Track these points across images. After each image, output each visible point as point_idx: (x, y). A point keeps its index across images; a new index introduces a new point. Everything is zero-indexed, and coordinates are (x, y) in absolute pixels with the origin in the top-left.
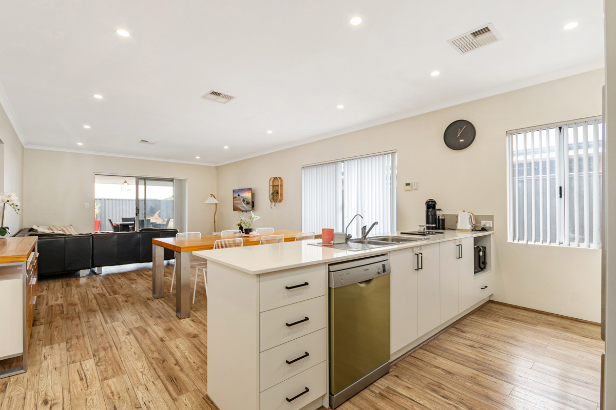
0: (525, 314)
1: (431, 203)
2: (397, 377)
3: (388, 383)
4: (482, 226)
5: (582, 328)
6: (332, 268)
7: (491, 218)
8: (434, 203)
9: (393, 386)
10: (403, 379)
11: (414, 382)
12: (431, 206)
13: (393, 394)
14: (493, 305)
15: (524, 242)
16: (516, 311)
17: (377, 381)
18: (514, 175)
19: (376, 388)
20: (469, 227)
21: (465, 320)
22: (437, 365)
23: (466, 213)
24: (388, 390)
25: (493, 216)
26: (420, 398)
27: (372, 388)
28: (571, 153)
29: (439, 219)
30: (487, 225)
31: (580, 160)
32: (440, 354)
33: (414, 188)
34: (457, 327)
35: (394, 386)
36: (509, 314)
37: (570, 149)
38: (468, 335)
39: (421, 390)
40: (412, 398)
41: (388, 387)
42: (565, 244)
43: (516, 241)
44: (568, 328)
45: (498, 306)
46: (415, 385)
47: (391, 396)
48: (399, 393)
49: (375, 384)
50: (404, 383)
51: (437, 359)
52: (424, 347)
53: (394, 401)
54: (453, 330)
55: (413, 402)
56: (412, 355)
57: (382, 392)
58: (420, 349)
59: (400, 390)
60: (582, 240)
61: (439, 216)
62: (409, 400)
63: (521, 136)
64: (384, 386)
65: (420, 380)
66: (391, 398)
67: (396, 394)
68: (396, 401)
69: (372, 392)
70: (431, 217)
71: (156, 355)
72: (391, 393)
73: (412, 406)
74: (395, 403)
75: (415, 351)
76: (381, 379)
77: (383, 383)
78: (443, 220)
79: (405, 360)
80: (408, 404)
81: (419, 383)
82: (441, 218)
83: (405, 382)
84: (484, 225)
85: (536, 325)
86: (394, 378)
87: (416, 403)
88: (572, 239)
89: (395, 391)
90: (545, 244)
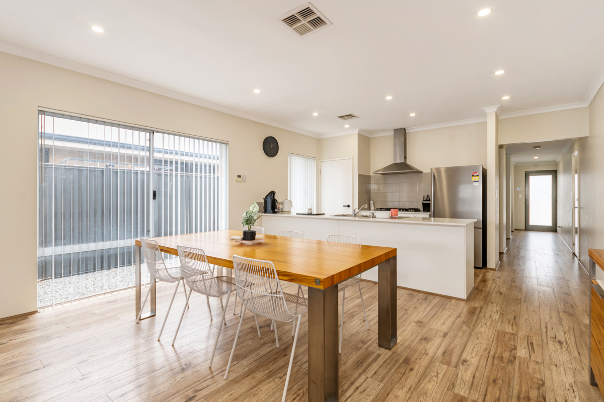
33: (243, 180)
71: (465, 328)
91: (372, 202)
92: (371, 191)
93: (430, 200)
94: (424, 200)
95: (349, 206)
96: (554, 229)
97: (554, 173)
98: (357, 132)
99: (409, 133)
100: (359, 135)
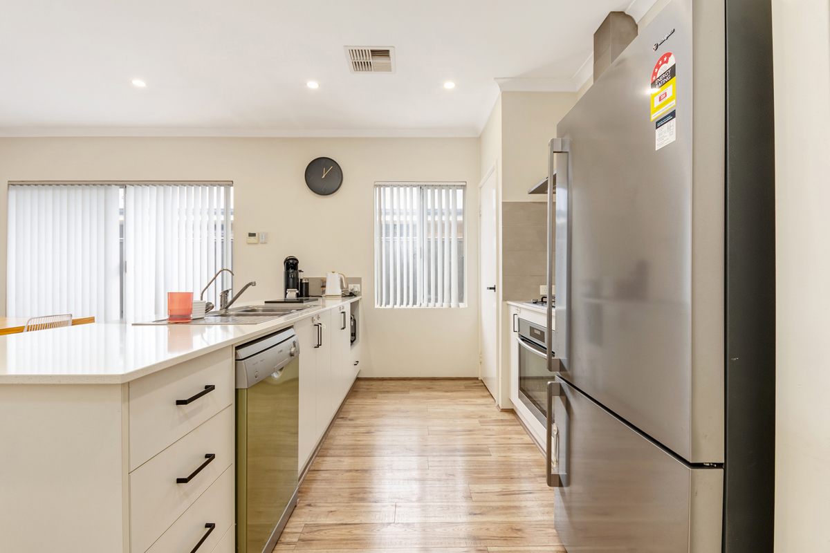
0: (394, 384)
1: (291, 261)
2: (310, 505)
3: (302, 519)
4: (350, 291)
5: (441, 385)
6: (243, 353)
7: (358, 281)
8: (295, 262)
9: (310, 520)
10: (319, 504)
11: (333, 501)
12: (291, 265)
13: (318, 530)
14: (362, 383)
15: (389, 307)
16: (385, 383)
17: (287, 526)
18: (381, 235)
19: (291, 535)
20: (339, 292)
21: (345, 406)
22: (348, 469)
23: (336, 274)
24: (308, 529)
25: (361, 278)
26: (352, 516)
27: (286, 538)
28: (430, 218)
29: (301, 283)
30: (356, 289)
31: (443, 225)
32: (343, 454)
33: (261, 241)
34: (341, 416)
35: (313, 519)
36: (381, 387)
37: (429, 214)
38: (359, 422)
39: (347, 507)
40: (344, 522)
41: (306, 526)
42: (424, 305)
43: (383, 306)
44: (432, 388)
45: (367, 383)
46: (337, 504)
47: (317, 536)
48: (324, 525)
49: (286, 530)
50: (324, 509)
51: (344, 462)
52: (320, 454)
53: (325, 540)
54: (339, 422)
55: (347, 526)
56: (312, 468)
57: (303, 536)
58: (317, 458)
59: (323, 520)
60: (436, 300)
61: (301, 280)
62: (342, 527)
63: (388, 189)
64: (301, 527)
65: (340, 495)
66: (319, 537)
67: (322, 528)
68: (327, 538)
69: (288, 544)
70: (291, 280)
72: (315, 531)
73: (349, 532)
74: (328, 540)
75: (312, 463)
76: (292, 519)
77: (297, 524)
78: (307, 284)
79: (307, 480)
80: (344, 531)
81: (341, 499)
82: (304, 281)
83: (323, 506)
84: (352, 290)
85: (408, 392)
86: (307, 510)
87: (352, 526)
88: (429, 300)
89: (318, 525)
90: (409, 307)
95: (495, 288)
98: (500, 91)
100: (508, 95)
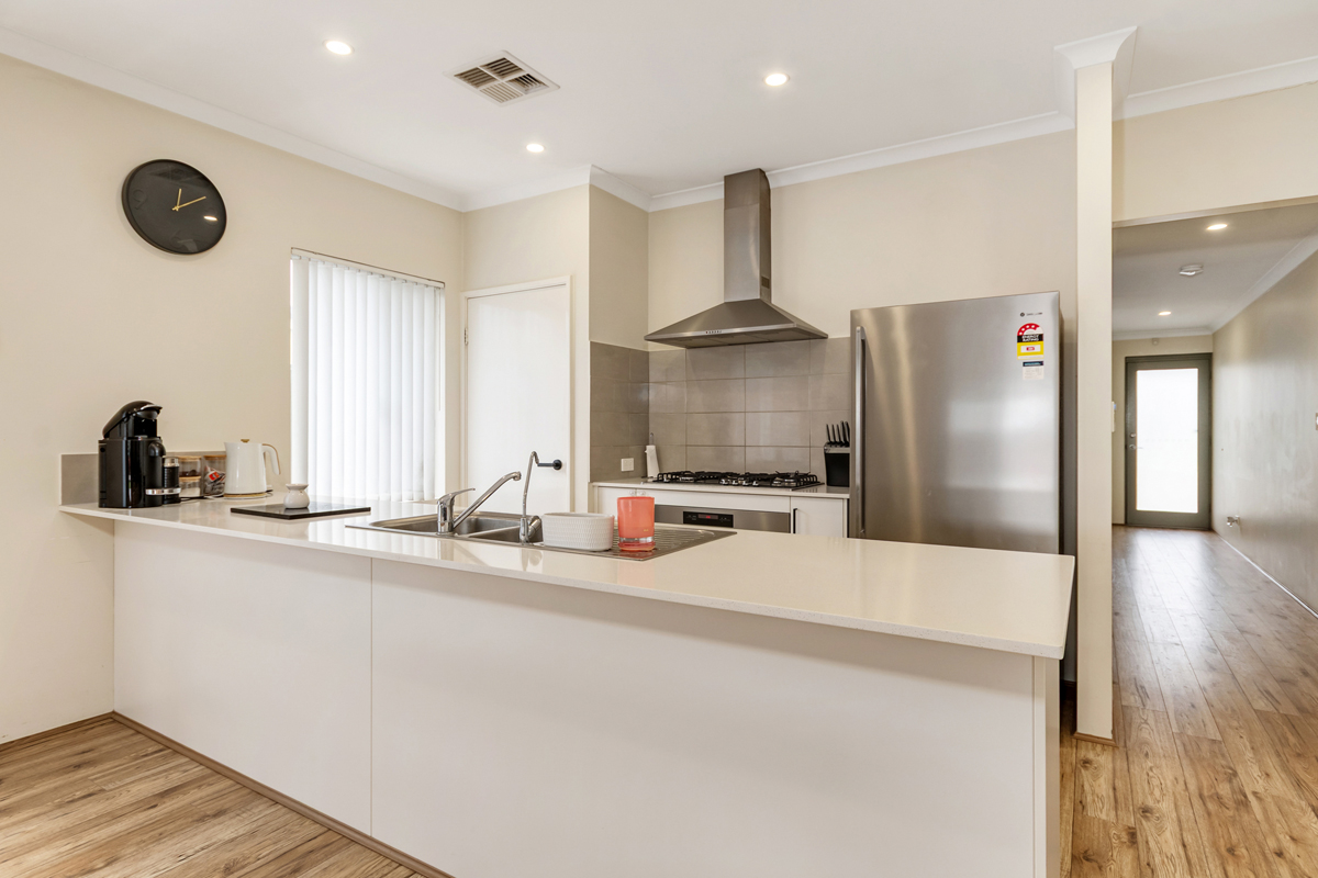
91: (650, 449)
92: (652, 410)
93: (847, 444)
94: (830, 444)
95: (558, 465)
96: (1203, 523)
97: (1205, 363)
98: (587, 181)
99: (780, 189)
100: (596, 192)
